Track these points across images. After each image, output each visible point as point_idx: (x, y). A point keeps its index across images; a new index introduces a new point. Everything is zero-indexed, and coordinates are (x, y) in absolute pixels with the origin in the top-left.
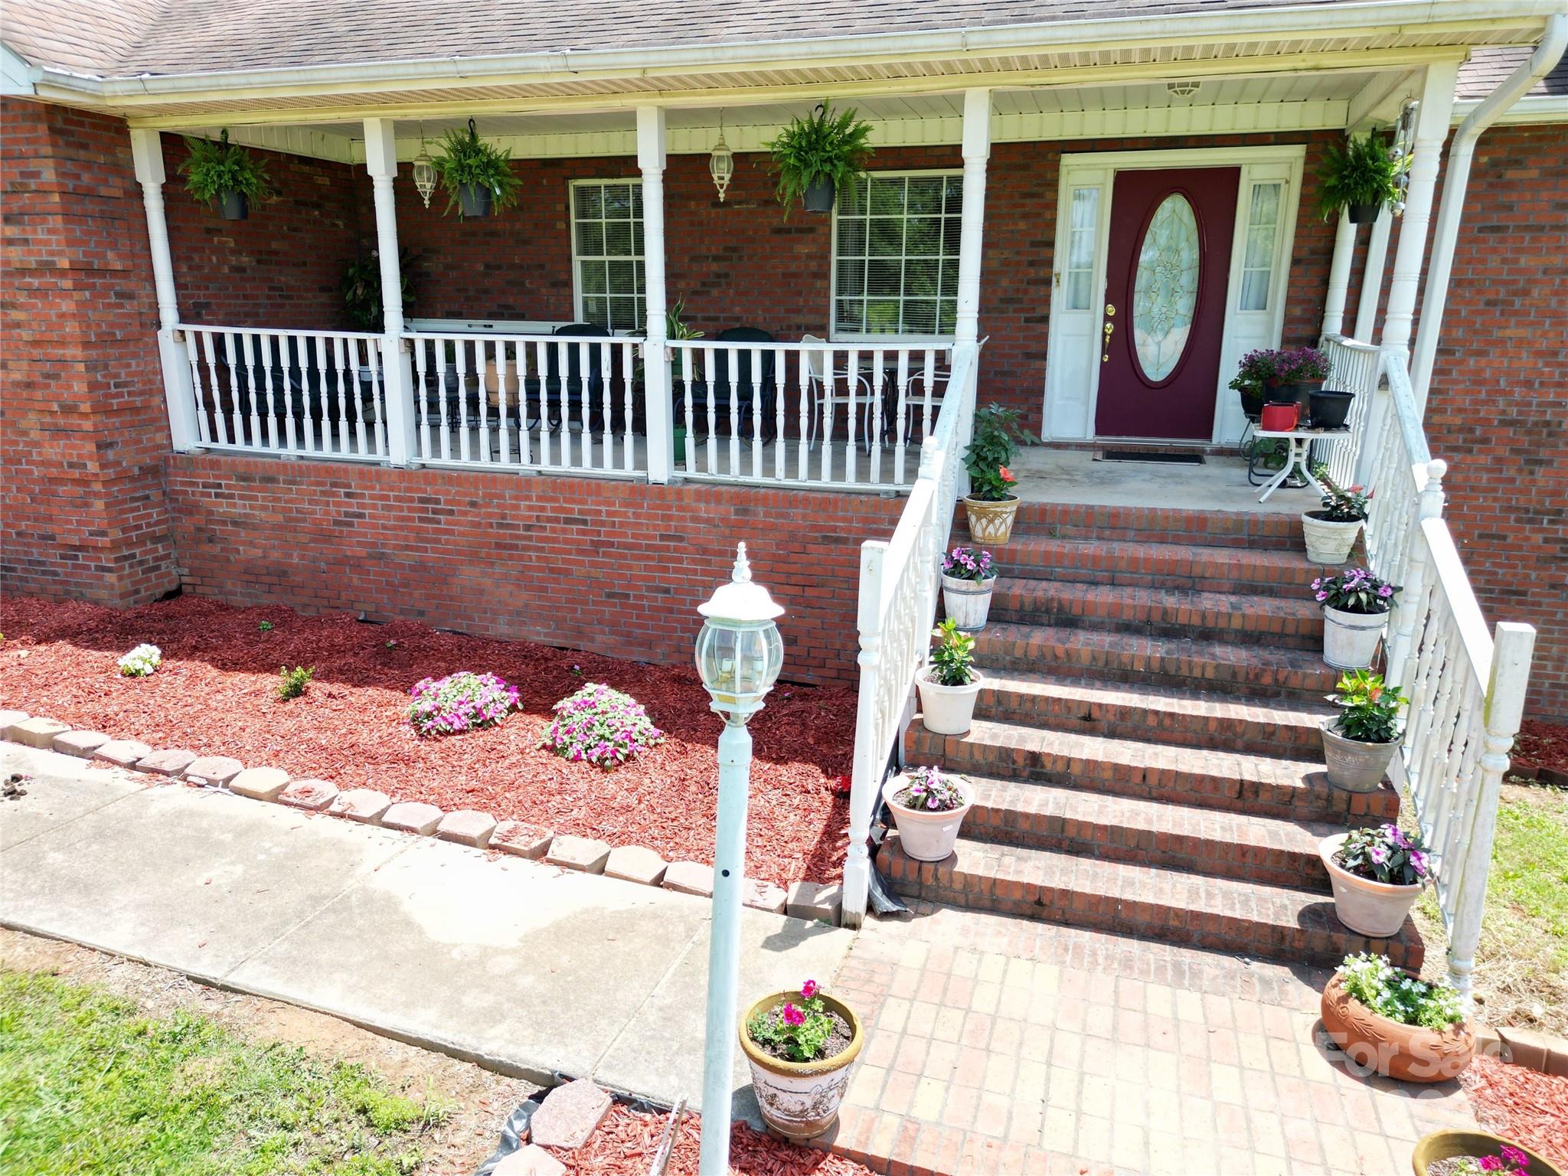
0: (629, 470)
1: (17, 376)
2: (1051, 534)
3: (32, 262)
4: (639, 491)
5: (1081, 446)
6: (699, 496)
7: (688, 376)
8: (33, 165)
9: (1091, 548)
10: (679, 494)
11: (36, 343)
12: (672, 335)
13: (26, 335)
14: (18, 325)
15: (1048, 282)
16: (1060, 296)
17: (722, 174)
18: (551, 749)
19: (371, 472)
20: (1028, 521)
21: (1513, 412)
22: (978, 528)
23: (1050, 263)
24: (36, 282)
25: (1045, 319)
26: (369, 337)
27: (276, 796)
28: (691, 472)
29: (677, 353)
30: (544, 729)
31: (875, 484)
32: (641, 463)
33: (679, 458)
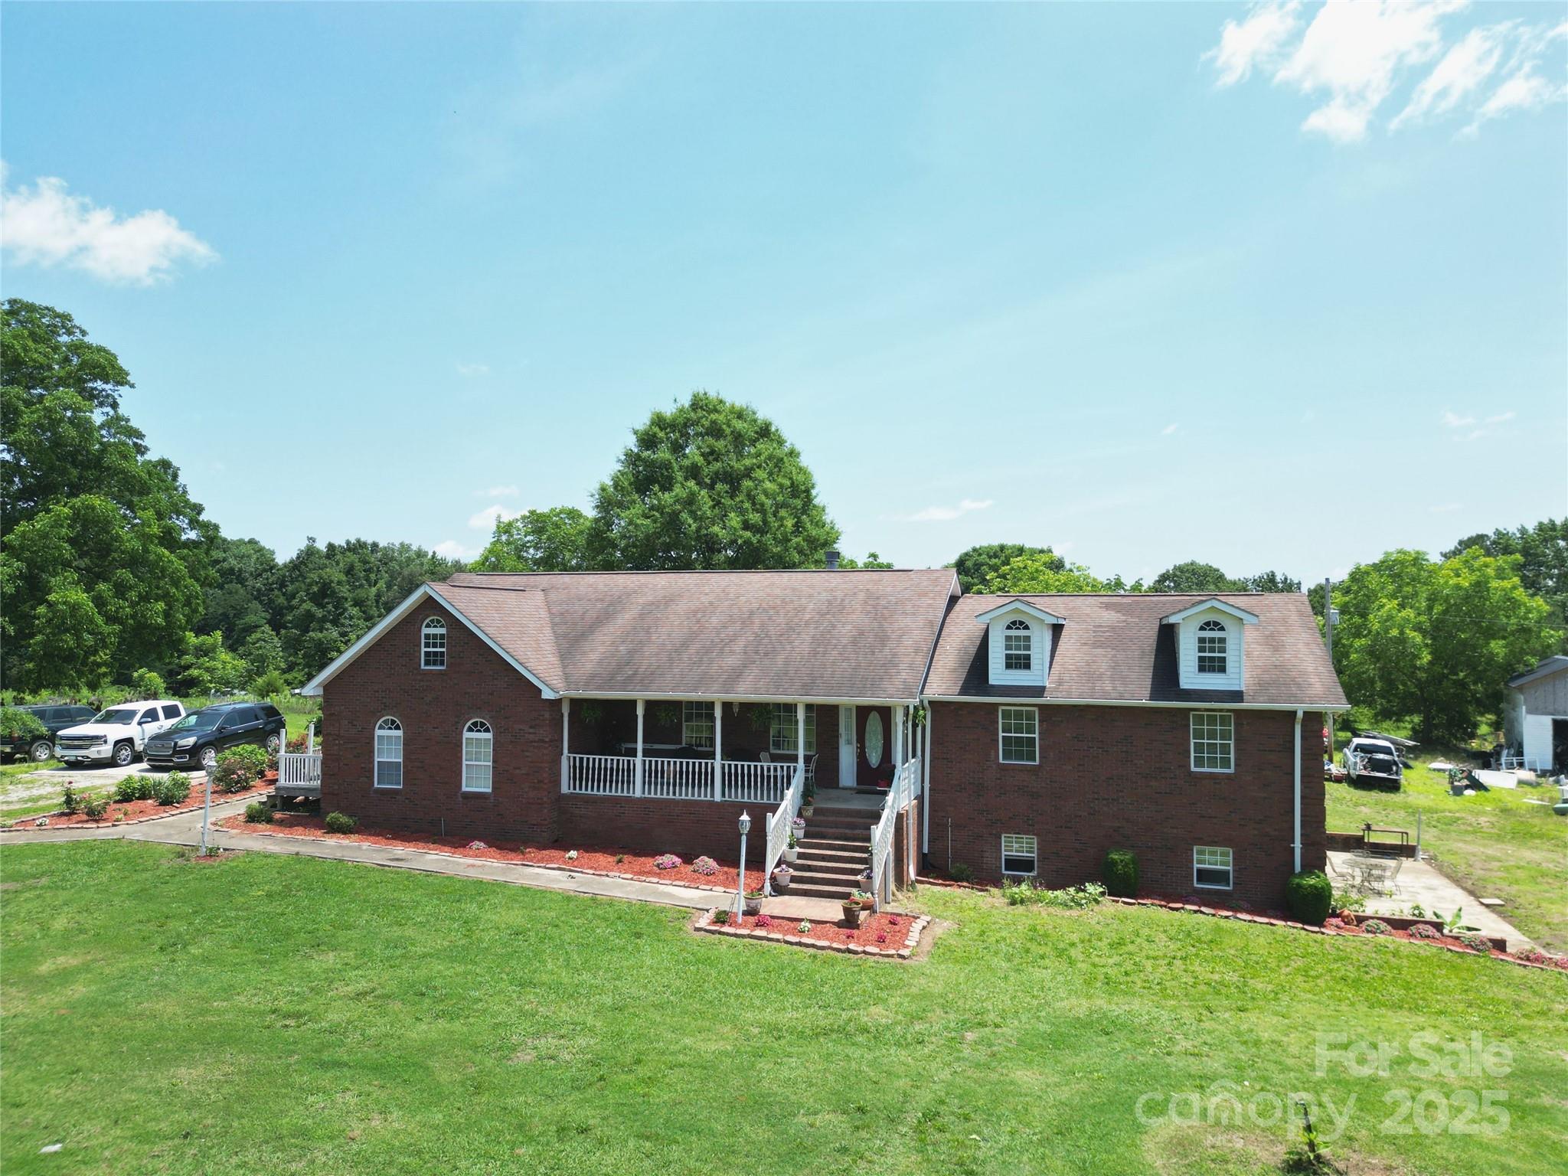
0: (709, 798)
1: (523, 772)
2: (824, 815)
3: (536, 739)
4: (712, 804)
5: (850, 789)
6: (729, 805)
7: (726, 771)
8: (542, 713)
9: (831, 819)
10: (723, 805)
11: (532, 762)
12: (722, 760)
13: (530, 760)
14: (527, 757)
15: (838, 737)
16: (842, 741)
17: (736, 710)
18: (694, 871)
19: (628, 799)
20: (816, 811)
21: (971, 780)
22: (804, 813)
23: (838, 731)
24: (536, 744)
25: (838, 748)
26: (631, 759)
27: (632, 879)
28: (727, 798)
29: (724, 765)
30: (691, 868)
31: (772, 801)
32: (712, 795)
33: (723, 795)
